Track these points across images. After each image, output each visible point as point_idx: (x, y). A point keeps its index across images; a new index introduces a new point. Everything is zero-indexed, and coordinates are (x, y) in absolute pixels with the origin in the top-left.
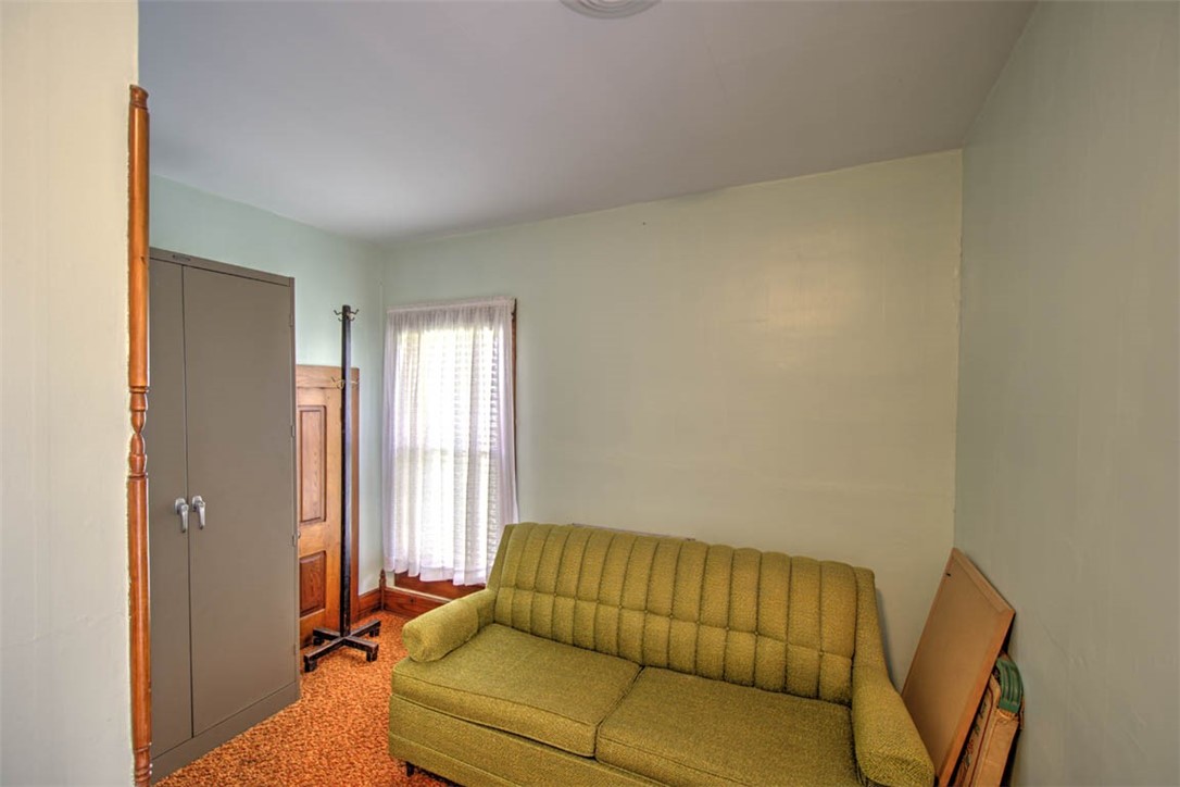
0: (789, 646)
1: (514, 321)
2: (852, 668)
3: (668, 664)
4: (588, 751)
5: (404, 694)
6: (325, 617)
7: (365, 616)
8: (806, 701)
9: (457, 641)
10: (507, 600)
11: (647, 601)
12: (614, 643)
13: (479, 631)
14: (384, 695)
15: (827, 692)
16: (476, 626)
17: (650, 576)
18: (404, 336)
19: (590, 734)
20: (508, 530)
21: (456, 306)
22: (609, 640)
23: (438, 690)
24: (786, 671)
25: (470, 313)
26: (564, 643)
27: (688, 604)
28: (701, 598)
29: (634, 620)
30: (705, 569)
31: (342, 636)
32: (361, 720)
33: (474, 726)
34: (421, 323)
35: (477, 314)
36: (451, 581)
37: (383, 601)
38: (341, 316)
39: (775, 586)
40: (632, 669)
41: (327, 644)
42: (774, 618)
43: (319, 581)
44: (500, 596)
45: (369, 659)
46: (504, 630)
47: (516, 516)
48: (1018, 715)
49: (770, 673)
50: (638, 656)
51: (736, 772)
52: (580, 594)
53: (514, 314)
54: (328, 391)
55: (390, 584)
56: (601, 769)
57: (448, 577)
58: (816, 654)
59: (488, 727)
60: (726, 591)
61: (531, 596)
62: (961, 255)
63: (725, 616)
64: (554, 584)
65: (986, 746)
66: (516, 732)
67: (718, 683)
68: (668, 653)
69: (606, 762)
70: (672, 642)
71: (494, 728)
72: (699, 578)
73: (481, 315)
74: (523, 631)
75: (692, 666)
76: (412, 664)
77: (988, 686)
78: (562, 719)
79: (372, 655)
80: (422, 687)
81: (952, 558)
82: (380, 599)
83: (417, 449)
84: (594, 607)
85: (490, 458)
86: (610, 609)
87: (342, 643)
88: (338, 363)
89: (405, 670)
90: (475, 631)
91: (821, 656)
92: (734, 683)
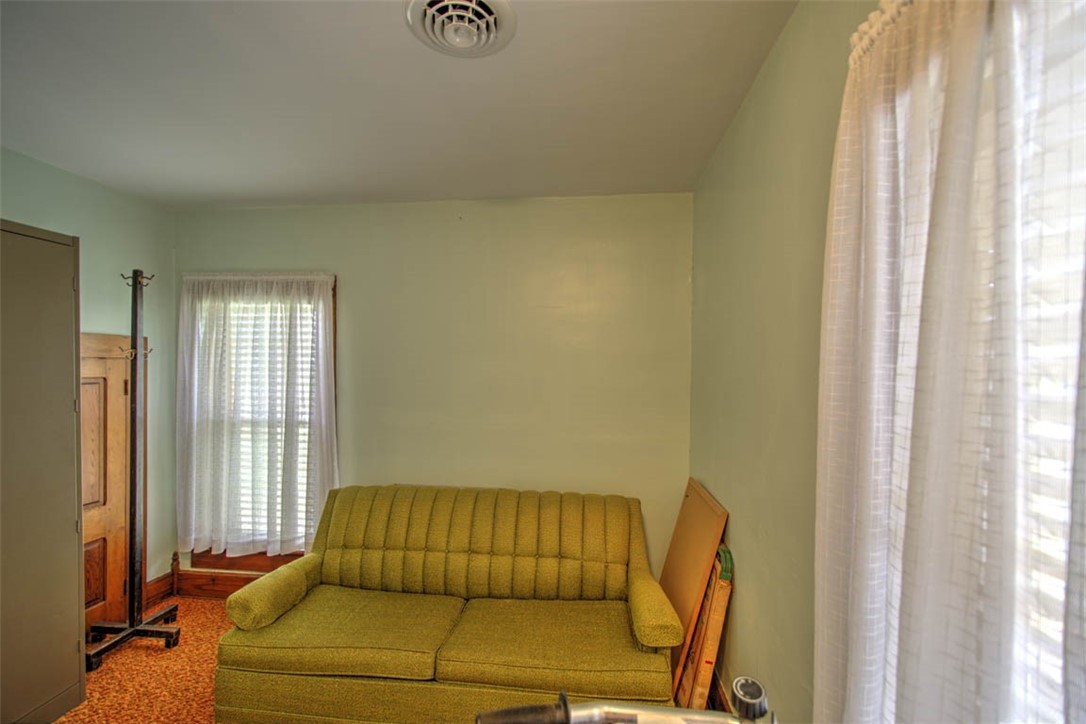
0: (584, 563)
1: (334, 295)
2: (627, 572)
3: (490, 594)
4: (429, 674)
5: (235, 663)
6: (104, 610)
7: (155, 604)
8: (596, 602)
9: (287, 605)
10: (334, 560)
11: (470, 543)
12: (441, 583)
13: (307, 594)
14: (194, 677)
15: (611, 593)
16: (304, 589)
17: (472, 522)
18: (205, 305)
19: (430, 660)
20: (333, 495)
21: (270, 278)
22: (438, 582)
23: (274, 652)
24: (582, 582)
25: (287, 286)
26: (395, 591)
27: (505, 541)
28: (516, 534)
29: (459, 561)
30: (518, 511)
31: (132, 625)
32: (171, 706)
33: (315, 678)
34: (226, 293)
35: (294, 290)
36: (265, 553)
37: (175, 586)
38: (130, 281)
39: (572, 517)
40: (460, 603)
41: (110, 639)
42: (572, 544)
43: (98, 570)
44: (326, 558)
45: (168, 645)
46: (333, 588)
47: (337, 481)
48: (731, 582)
49: (570, 587)
50: (463, 591)
51: (553, 662)
52: (409, 545)
53: (334, 289)
54: (109, 362)
55: (186, 565)
56: (442, 687)
57: (261, 550)
58: (603, 566)
59: (330, 676)
60: (535, 527)
61: (360, 554)
62: (693, 268)
63: (535, 548)
64: (382, 539)
65: (713, 607)
66: (359, 674)
67: (530, 602)
68: (489, 584)
69: (446, 680)
70: (493, 575)
71: (335, 676)
72: (513, 519)
73: (298, 289)
74: (352, 587)
75: (509, 591)
76: (240, 632)
77: (714, 567)
78: (404, 653)
79: (172, 641)
80: (255, 653)
81: (689, 484)
82: (172, 584)
83: (222, 422)
84: (422, 555)
85: (309, 428)
86: (437, 554)
87: (133, 634)
88: (128, 332)
89: (234, 640)
90: (304, 594)
91: (606, 567)
92: (543, 599)
